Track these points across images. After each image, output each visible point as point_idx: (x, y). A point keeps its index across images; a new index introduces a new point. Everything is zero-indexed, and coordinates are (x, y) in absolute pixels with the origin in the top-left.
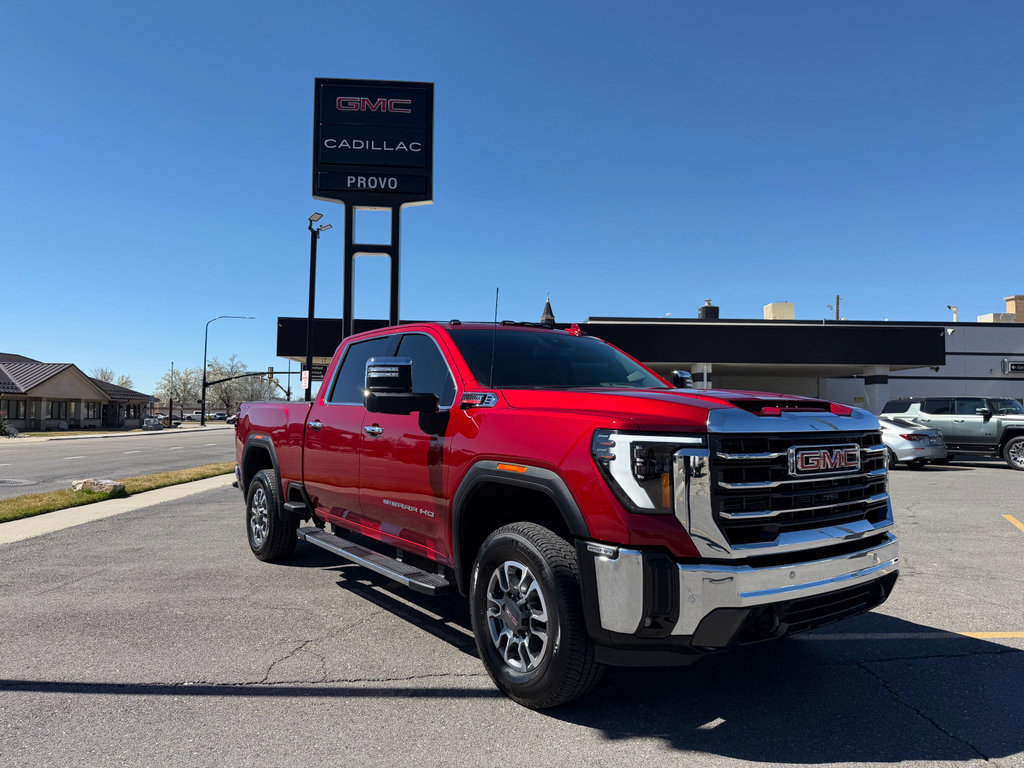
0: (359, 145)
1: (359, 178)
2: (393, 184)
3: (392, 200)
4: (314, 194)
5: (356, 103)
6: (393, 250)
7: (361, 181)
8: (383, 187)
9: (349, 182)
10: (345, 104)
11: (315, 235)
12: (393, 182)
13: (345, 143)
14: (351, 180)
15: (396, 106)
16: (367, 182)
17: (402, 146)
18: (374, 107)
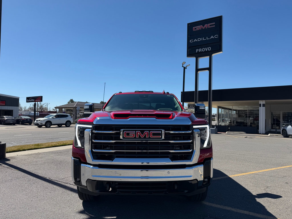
0: (199, 39)
1: (200, 49)
2: (209, 49)
3: (209, 54)
4: (187, 56)
5: (199, 28)
6: (210, 69)
7: (200, 50)
8: (206, 50)
9: (197, 51)
10: (195, 29)
11: (185, 68)
12: (209, 48)
13: (195, 40)
14: (197, 50)
15: (210, 26)
16: (202, 50)
17: (212, 37)
18: (204, 28)
